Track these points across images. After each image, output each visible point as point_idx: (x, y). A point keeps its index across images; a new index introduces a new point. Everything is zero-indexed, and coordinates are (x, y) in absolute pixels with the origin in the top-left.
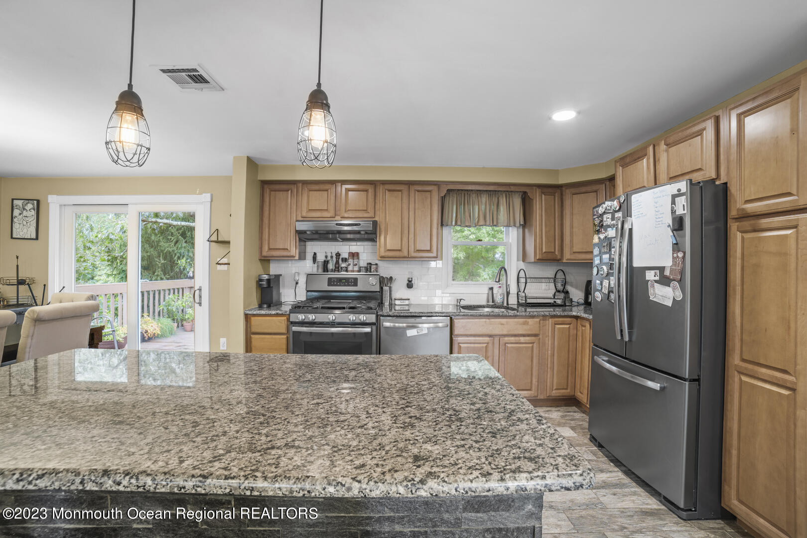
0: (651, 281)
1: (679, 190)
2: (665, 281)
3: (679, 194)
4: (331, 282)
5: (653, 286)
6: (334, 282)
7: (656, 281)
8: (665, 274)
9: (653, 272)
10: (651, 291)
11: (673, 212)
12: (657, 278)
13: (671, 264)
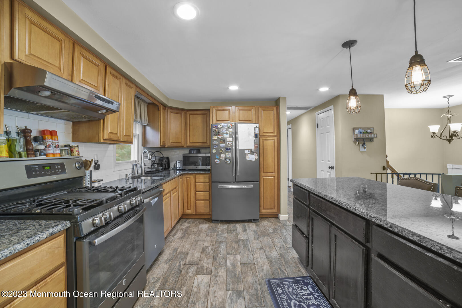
0: (247, 154)
1: (256, 126)
2: (252, 153)
3: (256, 127)
4: (30, 171)
5: (248, 155)
6: (35, 171)
7: (249, 154)
8: (252, 151)
9: (247, 151)
10: (247, 157)
11: (255, 132)
12: (249, 152)
13: (254, 148)
